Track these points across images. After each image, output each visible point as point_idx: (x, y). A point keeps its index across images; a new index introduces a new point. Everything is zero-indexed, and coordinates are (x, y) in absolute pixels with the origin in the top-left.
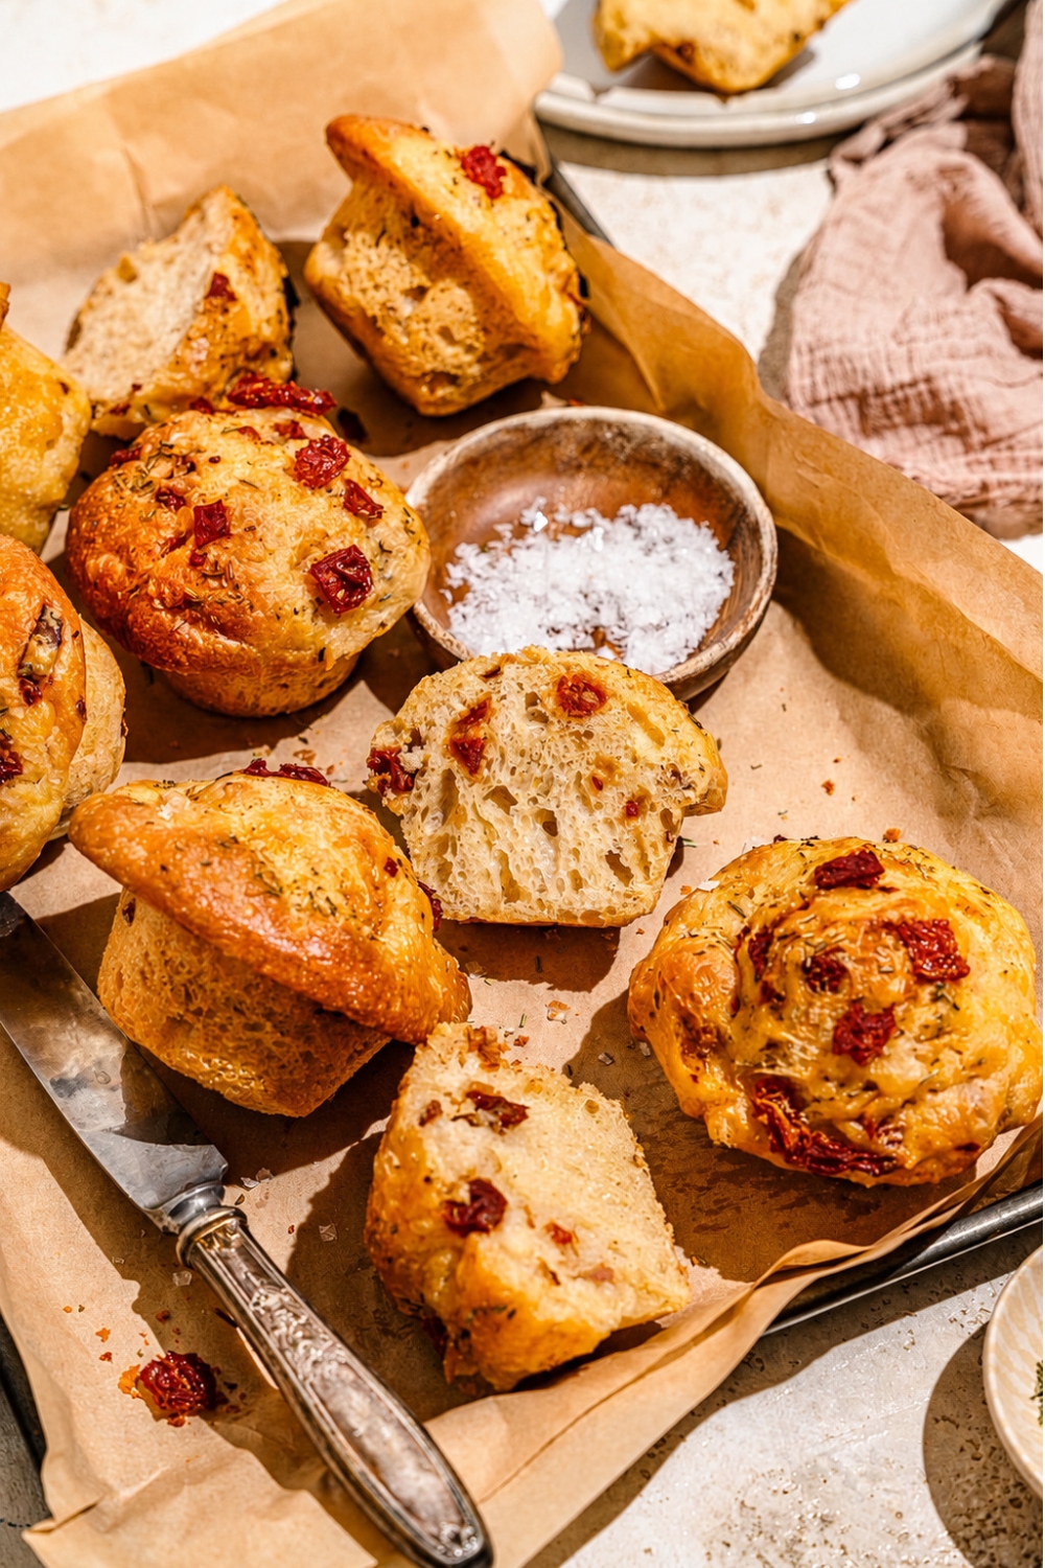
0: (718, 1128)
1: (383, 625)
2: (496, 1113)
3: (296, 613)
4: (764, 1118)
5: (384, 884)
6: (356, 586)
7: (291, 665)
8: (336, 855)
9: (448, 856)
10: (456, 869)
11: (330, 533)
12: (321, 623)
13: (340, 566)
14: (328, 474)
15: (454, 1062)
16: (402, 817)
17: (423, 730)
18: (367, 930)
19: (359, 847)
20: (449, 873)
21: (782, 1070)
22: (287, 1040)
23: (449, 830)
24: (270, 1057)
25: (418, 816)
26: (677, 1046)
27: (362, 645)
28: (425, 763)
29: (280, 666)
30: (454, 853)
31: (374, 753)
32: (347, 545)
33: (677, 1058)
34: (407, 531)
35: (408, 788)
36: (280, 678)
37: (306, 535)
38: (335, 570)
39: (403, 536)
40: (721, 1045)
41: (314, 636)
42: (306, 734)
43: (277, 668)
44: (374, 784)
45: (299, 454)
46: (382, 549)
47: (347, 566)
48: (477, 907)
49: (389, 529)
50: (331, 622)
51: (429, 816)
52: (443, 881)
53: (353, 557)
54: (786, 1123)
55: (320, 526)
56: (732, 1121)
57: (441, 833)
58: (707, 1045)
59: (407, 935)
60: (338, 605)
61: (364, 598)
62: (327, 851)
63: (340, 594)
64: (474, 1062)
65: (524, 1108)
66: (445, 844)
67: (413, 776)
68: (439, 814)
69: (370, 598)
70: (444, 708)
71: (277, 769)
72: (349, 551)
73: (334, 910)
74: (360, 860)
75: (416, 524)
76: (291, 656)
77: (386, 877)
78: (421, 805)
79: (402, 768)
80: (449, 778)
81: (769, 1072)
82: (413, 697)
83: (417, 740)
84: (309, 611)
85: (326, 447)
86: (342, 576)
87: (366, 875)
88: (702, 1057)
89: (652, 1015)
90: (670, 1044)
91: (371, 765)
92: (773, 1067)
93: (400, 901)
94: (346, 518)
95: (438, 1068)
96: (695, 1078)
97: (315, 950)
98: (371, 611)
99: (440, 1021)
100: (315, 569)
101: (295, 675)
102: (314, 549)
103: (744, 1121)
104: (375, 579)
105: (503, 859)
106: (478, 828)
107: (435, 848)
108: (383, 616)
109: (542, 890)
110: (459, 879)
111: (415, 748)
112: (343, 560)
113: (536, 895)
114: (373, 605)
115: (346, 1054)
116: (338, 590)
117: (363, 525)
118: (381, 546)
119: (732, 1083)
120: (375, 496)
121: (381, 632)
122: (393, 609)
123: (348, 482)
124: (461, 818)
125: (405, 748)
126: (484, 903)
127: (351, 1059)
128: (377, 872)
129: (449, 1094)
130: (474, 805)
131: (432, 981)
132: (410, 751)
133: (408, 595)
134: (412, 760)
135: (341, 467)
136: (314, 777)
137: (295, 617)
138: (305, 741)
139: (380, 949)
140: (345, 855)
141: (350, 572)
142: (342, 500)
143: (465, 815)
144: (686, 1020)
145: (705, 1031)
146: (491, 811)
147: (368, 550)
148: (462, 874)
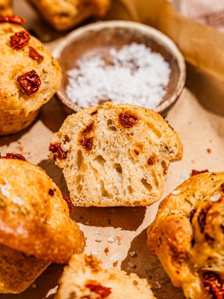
0: (189, 292)
1: (45, 99)
2: (98, 293)
3: (13, 96)
4: (208, 288)
5: (48, 200)
6: (35, 85)
7: (12, 116)
8: (28, 189)
9: (81, 183)
10: (84, 188)
11: (24, 66)
12: (22, 99)
13: (28, 77)
14: (23, 44)
15: (80, 272)
16: (63, 169)
17: (69, 135)
18: (42, 220)
19: (38, 186)
20: (81, 189)
21: (215, 268)
22: (12, 266)
23: (81, 173)
24: (6, 273)
25: (69, 168)
26: (169, 259)
27: (38, 107)
28: (70, 148)
29: (8, 116)
30: (83, 181)
31: (51, 145)
32: (31, 70)
33: (170, 264)
34: (53, 65)
35: (65, 158)
36: (8, 120)
37: (15, 66)
38: (26, 79)
39: (52, 67)
40: (187, 258)
41: (20, 104)
42: (20, 141)
43: (7, 117)
44: (52, 157)
45: (11, 38)
46: (44, 72)
47: (31, 77)
48: (93, 202)
49: (46, 64)
50: (26, 99)
51: (73, 168)
52: (79, 192)
53: (33, 74)
54: (217, 290)
55: (20, 63)
56: (194, 289)
57: (77, 174)
58: (182, 258)
59: (59, 220)
60: (28, 92)
61: (38, 89)
62: (25, 188)
63: (29, 88)
64: (88, 270)
65: (109, 289)
66: (79, 178)
67: (66, 153)
68: (77, 167)
69: (40, 89)
70: (77, 127)
71: (5, 155)
72: (31, 72)
73: (28, 213)
74: (38, 191)
75: (56, 63)
76: (11, 112)
77: (50, 197)
78: (70, 164)
79: (62, 150)
80: (80, 153)
81: (209, 269)
82: (65, 124)
83: (67, 139)
84: (18, 95)
85: (21, 35)
86: (29, 81)
87: (41, 196)
88: (180, 263)
89: (158, 246)
90: (166, 258)
91: (50, 150)
92: (210, 267)
93: (56, 206)
94: (30, 60)
95: (74, 275)
96: (178, 272)
97: (20, 231)
98: (40, 94)
99: (74, 253)
100: (19, 79)
101: (14, 119)
102: (18, 72)
103: (199, 289)
104: (42, 82)
105: (102, 182)
106: (92, 172)
107: (75, 180)
108: (45, 96)
109: (117, 194)
110: (86, 191)
111: (66, 143)
112: (29, 75)
113: (115, 196)
114: (41, 92)
115: (37, 269)
116: (28, 86)
117: (36, 63)
118: (43, 70)
119: (193, 274)
120: (40, 53)
121: (45, 102)
122: (49, 93)
123: (30, 48)
124: (85, 168)
125: (63, 143)
126: (96, 200)
127: (39, 270)
128: (46, 195)
129: (78, 287)
130: (90, 163)
131: (70, 237)
132: (65, 144)
133: (54, 88)
134: (65, 147)
135: (27, 41)
136: (20, 158)
137: (13, 98)
138: (20, 143)
139: (48, 227)
140: (32, 190)
141: (33, 79)
142: (28, 54)
143: (87, 166)
144: (173, 249)
145: (182, 253)
146: (96, 165)
147: (39, 72)
148: (87, 189)
